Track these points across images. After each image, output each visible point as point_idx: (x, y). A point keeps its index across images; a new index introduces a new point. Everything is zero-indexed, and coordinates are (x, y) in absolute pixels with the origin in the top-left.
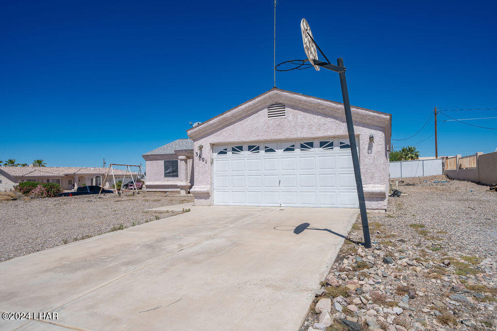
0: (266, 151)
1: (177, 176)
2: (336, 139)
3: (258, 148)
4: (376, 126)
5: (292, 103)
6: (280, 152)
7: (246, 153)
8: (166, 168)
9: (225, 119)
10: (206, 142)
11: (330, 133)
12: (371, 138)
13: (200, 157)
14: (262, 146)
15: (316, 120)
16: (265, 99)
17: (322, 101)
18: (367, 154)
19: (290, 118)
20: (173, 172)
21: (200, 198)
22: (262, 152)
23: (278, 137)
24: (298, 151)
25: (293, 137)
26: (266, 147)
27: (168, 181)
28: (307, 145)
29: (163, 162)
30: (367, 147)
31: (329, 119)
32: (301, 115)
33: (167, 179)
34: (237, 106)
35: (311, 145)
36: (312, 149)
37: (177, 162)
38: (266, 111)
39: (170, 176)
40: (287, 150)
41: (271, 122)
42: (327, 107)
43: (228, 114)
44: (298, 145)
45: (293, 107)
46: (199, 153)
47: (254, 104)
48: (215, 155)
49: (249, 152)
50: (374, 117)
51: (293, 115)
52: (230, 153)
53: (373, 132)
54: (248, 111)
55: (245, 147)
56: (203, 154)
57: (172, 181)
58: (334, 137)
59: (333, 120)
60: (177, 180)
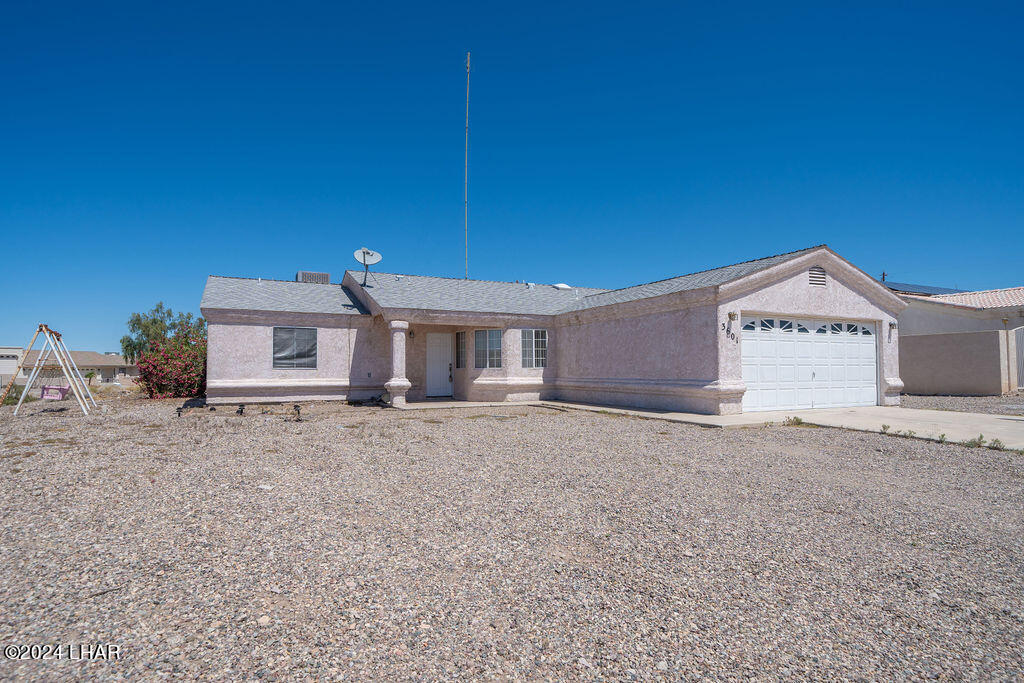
0: (800, 330)
1: (313, 365)
2: (860, 323)
3: (790, 326)
6: (812, 334)
7: (777, 332)
8: (278, 346)
10: (736, 308)
11: (862, 316)
12: (891, 326)
13: (728, 331)
18: (888, 343)
19: (831, 289)
20: (300, 356)
21: (729, 401)
22: (795, 331)
24: (829, 334)
26: (798, 325)
27: (284, 376)
29: (269, 331)
30: (887, 335)
31: (862, 298)
32: (841, 288)
33: (283, 371)
35: (840, 327)
37: (313, 333)
39: (292, 366)
40: (819, 331)
43: (774, 270)
44: (829, 325)
45: (834, 276)
46: (726, 325)
49: (780, 330)
51: (834, 286)
52: (758, 330)
53: (891, 319)
56: (733, 327)
57: (298, 376)
60: (311, 376)
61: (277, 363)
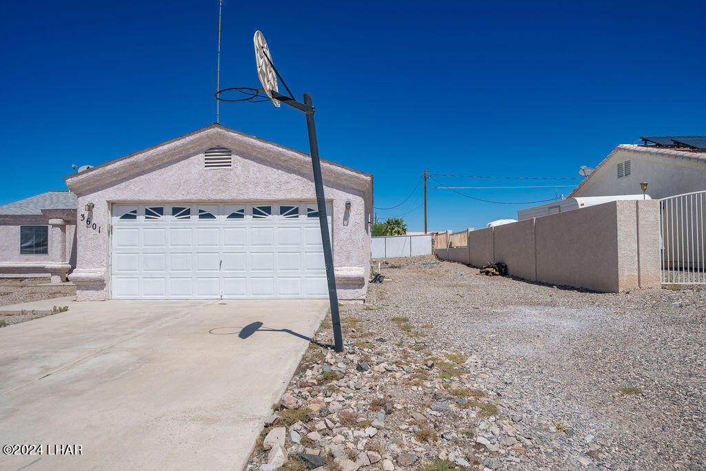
0: (201, 217)
1: (45, 252)
2: (303, 205)
3: (188, 212)
4: (354, 189)
5: (243, 150)
6: (222, 219)
7: (168, 219)
8: (24, 238)
9: (134, 165)
10: (100, 199)
11: (294, 195)
12: (348, 205)
13: (89, 221)
14: (194, 209)
15: (276, 176)
16: (201, 138)
17: (284, 150)
18: (342, 226)
19: (239, 170)
20: (38, 245)
21: (87, 288)
22: (195, 218)
23: (219, 197)
24: (248, 218)
25: (241, 197)
26: (200, 211)
27: (27, 260)
28: (262, 210)
29: (18, 228)
30: (342, 216)
31: (293, 176)
33: (26, 256)
34: (156, 146)
35: (268, 210)
36: (270, 217)
37: (46, 229)
38: (202, 156)
39: (31, 252)
40: (233, 216)
41: (210, 174)
42: (291, 158)
43: (140, 157)
44: (249, 209)
45: (244, 155)
46: (86, 216)
47: (183, 145)
48: (116, 220)
49: (173, 218)
50: (351, 177)
51: (243, 166)
52: (141, 218)
53: (350, 197)
54: (173, 155)
55: (168, 209)
56: (94, 217)
57: (37, 260)
58: (300, 201)
59: (299, 177)
60: (45, 260)
61: (24, 250)
